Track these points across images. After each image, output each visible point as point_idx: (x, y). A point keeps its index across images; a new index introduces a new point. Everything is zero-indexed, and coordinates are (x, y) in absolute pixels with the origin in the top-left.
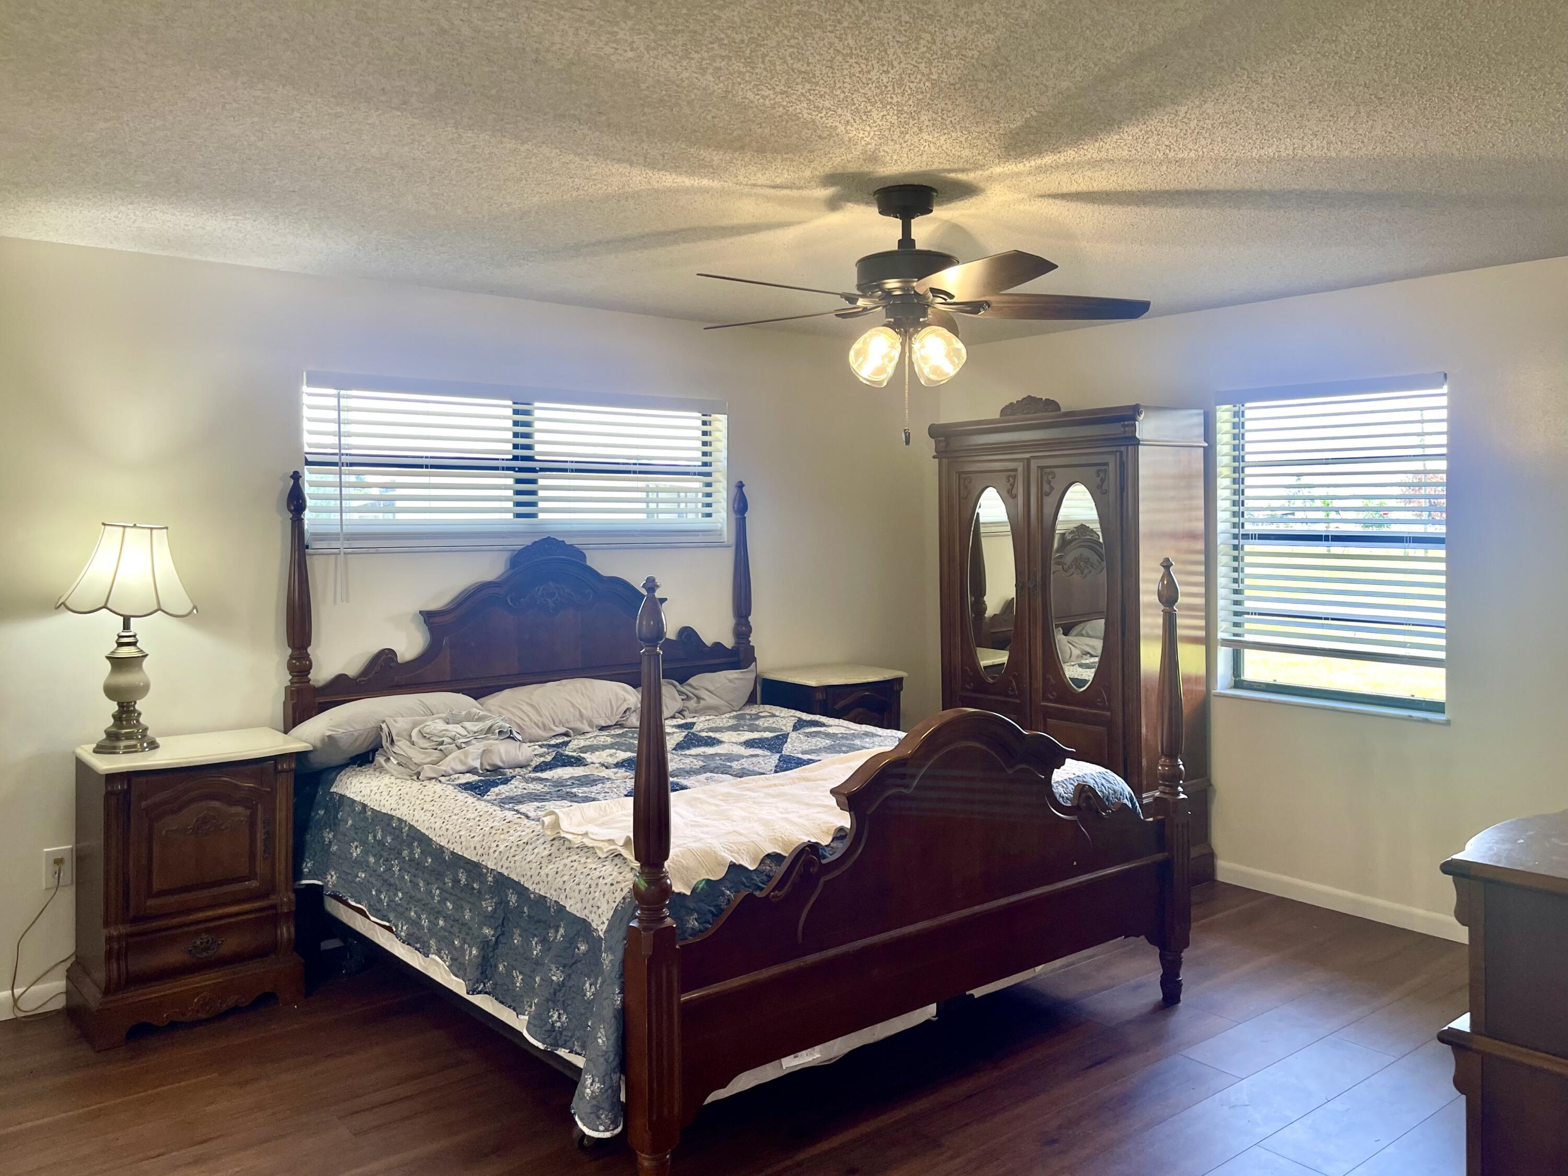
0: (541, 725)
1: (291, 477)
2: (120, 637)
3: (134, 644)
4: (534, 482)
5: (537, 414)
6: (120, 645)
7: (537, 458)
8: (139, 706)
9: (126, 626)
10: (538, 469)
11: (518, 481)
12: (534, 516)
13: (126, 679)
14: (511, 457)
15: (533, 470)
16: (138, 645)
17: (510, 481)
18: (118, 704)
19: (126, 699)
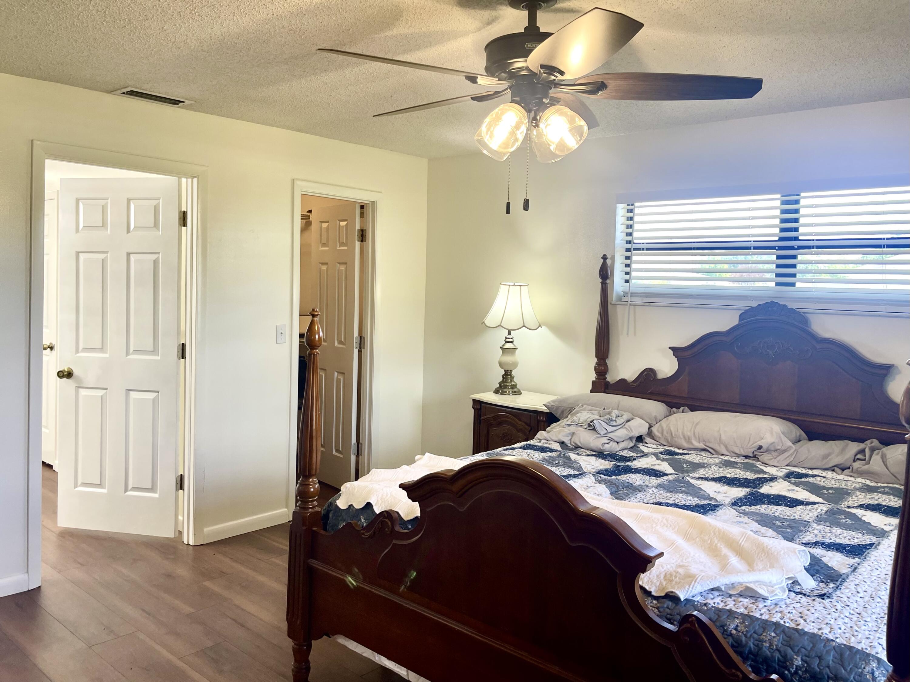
0: (687, 438)
1: (602, 258)
2: (506, 338)
3: (512, 342)
4: (795, 257)
5: (803, 202)
6: (506, 342)
7: (800, 238)
8: (513, 373)
9: (509, 333)
10: (796, 247)
11: (779, 257)
12: (793, 285)
13: (508, 359)
14: (777, 238)
15: (792, 248)
16: (514, 343)
17: (774, 257)
18: (505, 370)
19: (507, 368)
